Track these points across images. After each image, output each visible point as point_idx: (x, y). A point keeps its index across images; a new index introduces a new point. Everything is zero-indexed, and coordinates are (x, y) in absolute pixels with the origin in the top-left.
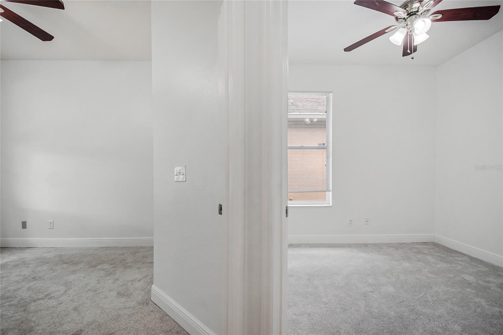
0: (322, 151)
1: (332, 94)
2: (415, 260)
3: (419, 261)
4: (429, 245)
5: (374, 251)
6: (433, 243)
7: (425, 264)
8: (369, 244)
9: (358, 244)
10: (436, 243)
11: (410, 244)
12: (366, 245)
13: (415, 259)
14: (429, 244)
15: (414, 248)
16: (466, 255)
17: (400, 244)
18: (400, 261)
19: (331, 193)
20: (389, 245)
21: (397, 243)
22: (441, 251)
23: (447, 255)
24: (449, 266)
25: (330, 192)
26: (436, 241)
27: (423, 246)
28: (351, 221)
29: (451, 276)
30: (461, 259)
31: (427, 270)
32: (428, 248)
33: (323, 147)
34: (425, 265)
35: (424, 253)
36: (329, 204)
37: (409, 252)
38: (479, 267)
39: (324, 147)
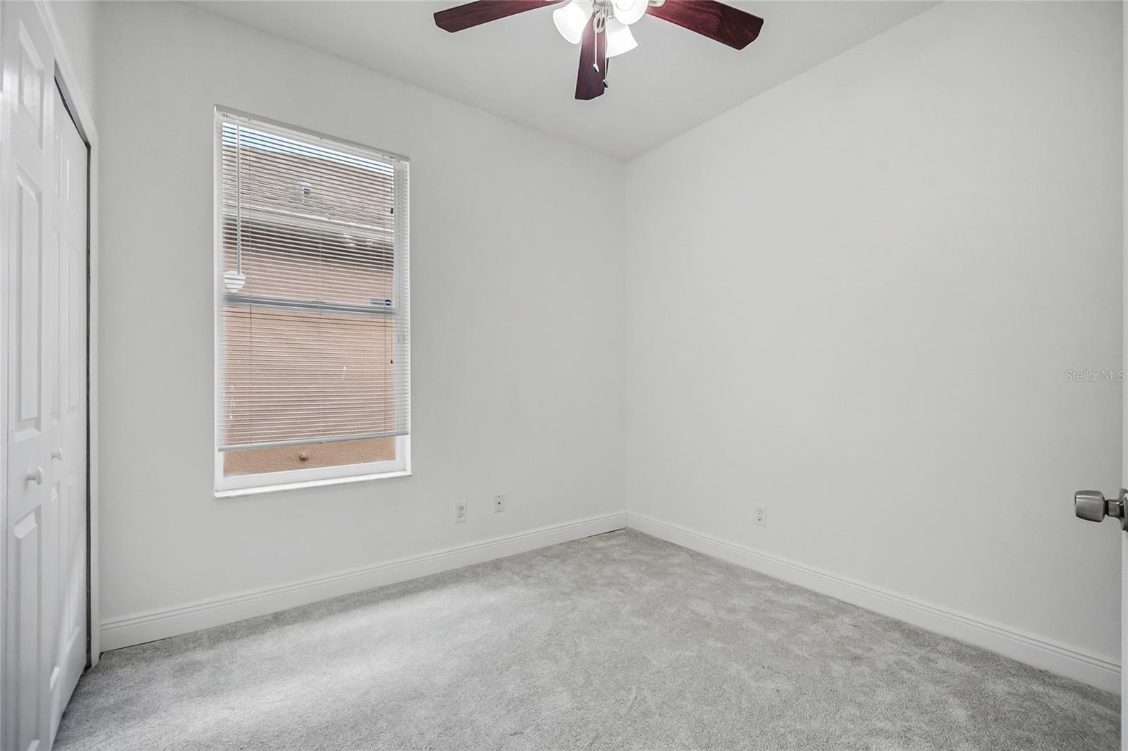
0: (383, 320)
1: (408, 163)
2: (602, 585)
3: (609, 584)
4: (619, 538)
5: (516, 578)
6: (624, 529)
7: (622, 591)
8: (503, 560)
9: (478, 566)
10: (630, 529)
11: (586, 540)
12: (496, 565)
13: (600, 582)
14: (619, 535)
15: (596, 549)
16: (682, 547)
17: (569, 544)
18: (573, 596)
19: (408, 438)
20: (546, 553)
21: (562, 544)
22: (642, 549)
23: (654, 555)
24: (662, 584)
25: (406, 436)
26: (631, 525)
27: (611, 542)
28: (463, 507)
29: (673, 611)
30: (678, 561)
31: (628, 607)
32: (618, 545)
33: (385, 308)
34: (621, 594)
35: (614, 560)
36: (404, 470)
37: (587, 565)
38: (711, 574)
39: (389, 309)
